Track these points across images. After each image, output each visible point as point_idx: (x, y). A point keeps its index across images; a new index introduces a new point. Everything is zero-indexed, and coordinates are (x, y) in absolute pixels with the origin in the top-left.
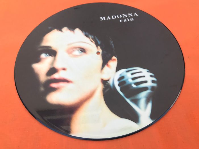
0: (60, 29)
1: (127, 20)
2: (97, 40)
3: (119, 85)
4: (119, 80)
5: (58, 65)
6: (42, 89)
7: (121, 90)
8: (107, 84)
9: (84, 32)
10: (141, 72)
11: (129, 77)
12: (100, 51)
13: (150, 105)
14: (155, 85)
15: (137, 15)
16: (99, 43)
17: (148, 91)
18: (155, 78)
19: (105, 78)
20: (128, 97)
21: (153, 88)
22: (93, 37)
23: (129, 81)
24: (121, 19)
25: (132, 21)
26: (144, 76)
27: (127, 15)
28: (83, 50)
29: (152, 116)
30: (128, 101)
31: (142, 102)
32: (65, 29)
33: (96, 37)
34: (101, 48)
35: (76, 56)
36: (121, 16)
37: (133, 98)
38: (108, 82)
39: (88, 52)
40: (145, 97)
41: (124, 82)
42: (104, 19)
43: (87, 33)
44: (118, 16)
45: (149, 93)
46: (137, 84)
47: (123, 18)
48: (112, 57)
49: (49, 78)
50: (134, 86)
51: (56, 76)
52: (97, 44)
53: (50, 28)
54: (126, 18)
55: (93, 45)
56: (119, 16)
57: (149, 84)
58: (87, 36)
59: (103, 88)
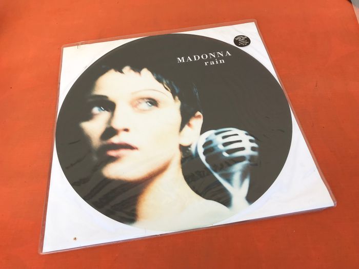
1: (215, 62)
5: (117, 124)
8: (187, 151)
10: (237, 135)
11: (218, 141)
13: (247, 182)
14: (255, 153)
17: (245, 162)
21: (252, 158)
24: (206, 61)
26: (240, 141)
27: (216, 55)
30: (217, 175)
37: (224, 172)
40: (240, 170)
42: (182, 61)
44: (202, 57)
46: (229, 152)
50: (226, 155)
51: (115, 140)
52: (174, 94)
54: (213, 59)
55: (169, 94)
56: (204, 57)
57: (248, 152)
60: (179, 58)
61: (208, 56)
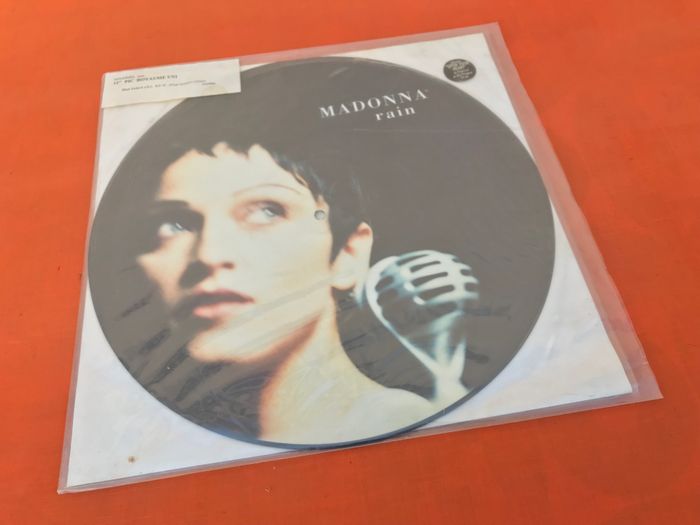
0: (207, 149)
1: (396, 114)
2: (315, 176)
3: (380, 301)
4: (378, 287)
5: (210, 255)
6: (174, 325)
7: (385, 314)
12: (325, 208)
15: (424, 97)
16: (320, 183)
19: (342, 283)
20: (403, 334)
21: (467, 305)
22: (301, 168)
23: (405, 291)
25: (411, 115)
26: (444, 274)
27: (397, 98)
28: (277, 209)
30: (405, 342)
32: (220, 149)
34: (327, 200)
35: (259, 226)
36: (379, 102)
38: (351, 295)
41: (394, 292)
42: (330, 113)
44: (370, 104)
46: (426, 295)
48: (358, 224)
49: (189, 292)
50: (419, 301)
51: (208, 286)
52: (315, 191)
54: (392, 107)
55: (305, 191)
56: (374, 103)
57: (459, 294)
58: (285, 166)
59: (338, 312)
60: (323, 109)
61: (382, 100)
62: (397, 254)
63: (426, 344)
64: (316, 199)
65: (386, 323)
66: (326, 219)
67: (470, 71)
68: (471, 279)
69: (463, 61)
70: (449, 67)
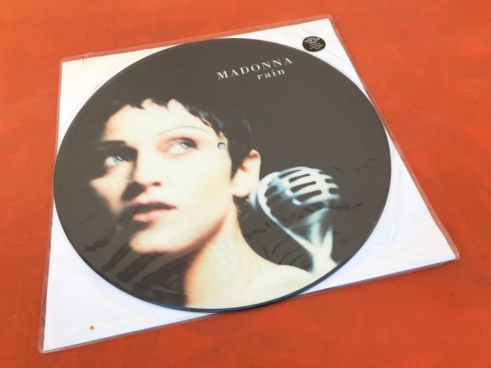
0: (137, 104)
2: (217, 120)
3: (268, 204)
4: (266, 194)
6: (119, 228)
7: (273, 213)
9: (188, 106)
12: (225, 141)
16: (221, 125)
18: (336, 183)
19: (241, 193)
22: (206, 114)
23: (286, 195)
25: (282, 75)
28: (190, 143)
29: (334, 256)
31: (315, 230)
32: (147, 103)
33: (213, 115)
34: (226, 135)
35: (177, 155)
38: (247, 200)
39: (200, 145)
41: (278, 197)
43: (194, 108)
45: (325, 212)
47: (263, 71)
48: (250, 150)
49: (129, 204)
53: (115, 103)
58: (194, 113)
59: (239, 213)
62: (279, 171)
63: (304, 233)
64: (218, 135)
65: (274, 219)
66: (226, 148)
67: (321, 44)
68: (333, 186)
69: (316, 37)
70: (307, 41)
